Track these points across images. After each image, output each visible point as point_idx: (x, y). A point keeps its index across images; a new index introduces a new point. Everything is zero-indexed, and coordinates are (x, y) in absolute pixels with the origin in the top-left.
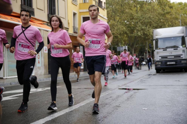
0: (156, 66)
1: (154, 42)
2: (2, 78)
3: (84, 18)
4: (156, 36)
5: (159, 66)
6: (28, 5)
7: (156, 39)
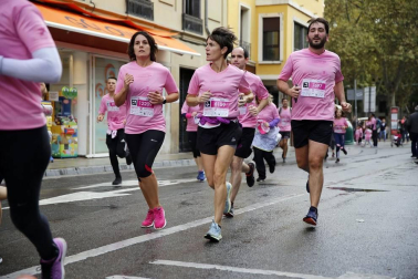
2: (84, 157)
3: (265, 19)
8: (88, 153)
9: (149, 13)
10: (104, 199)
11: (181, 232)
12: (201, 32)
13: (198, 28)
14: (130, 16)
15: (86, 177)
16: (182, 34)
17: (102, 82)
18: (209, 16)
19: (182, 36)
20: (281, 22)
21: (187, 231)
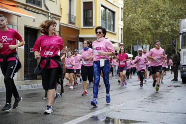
0: (182, 72)
1: (181, 36)
3: (84, 3)
4: (184, 28)
7: (183, 33)
12: (41, 6)
16: (26, 5)
19: (25, 7)
20: (94, 4)
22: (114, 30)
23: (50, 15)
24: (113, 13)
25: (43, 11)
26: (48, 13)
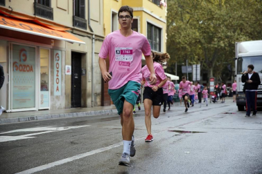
1: (236, 61)
4: (240, 52)
5: (243, 100)
6: (43, 4)
7: (239, 58)
8: (7, 109)
9: (50, 15)
10: (17, 141)
11: (68, 163)
12: (86, 28)
13: (84, 25)
14: (37, 17)
15: (5, 125)
16: (73, 29)
17: (17, 61)
18: (91, 17)
19: (72, 31)
20: (139, 22)
21: (72, 162)
22: (160, 50)
23: (94, 36)
24: (160, 29)
25: (88, 33)
26: (92, 35)
